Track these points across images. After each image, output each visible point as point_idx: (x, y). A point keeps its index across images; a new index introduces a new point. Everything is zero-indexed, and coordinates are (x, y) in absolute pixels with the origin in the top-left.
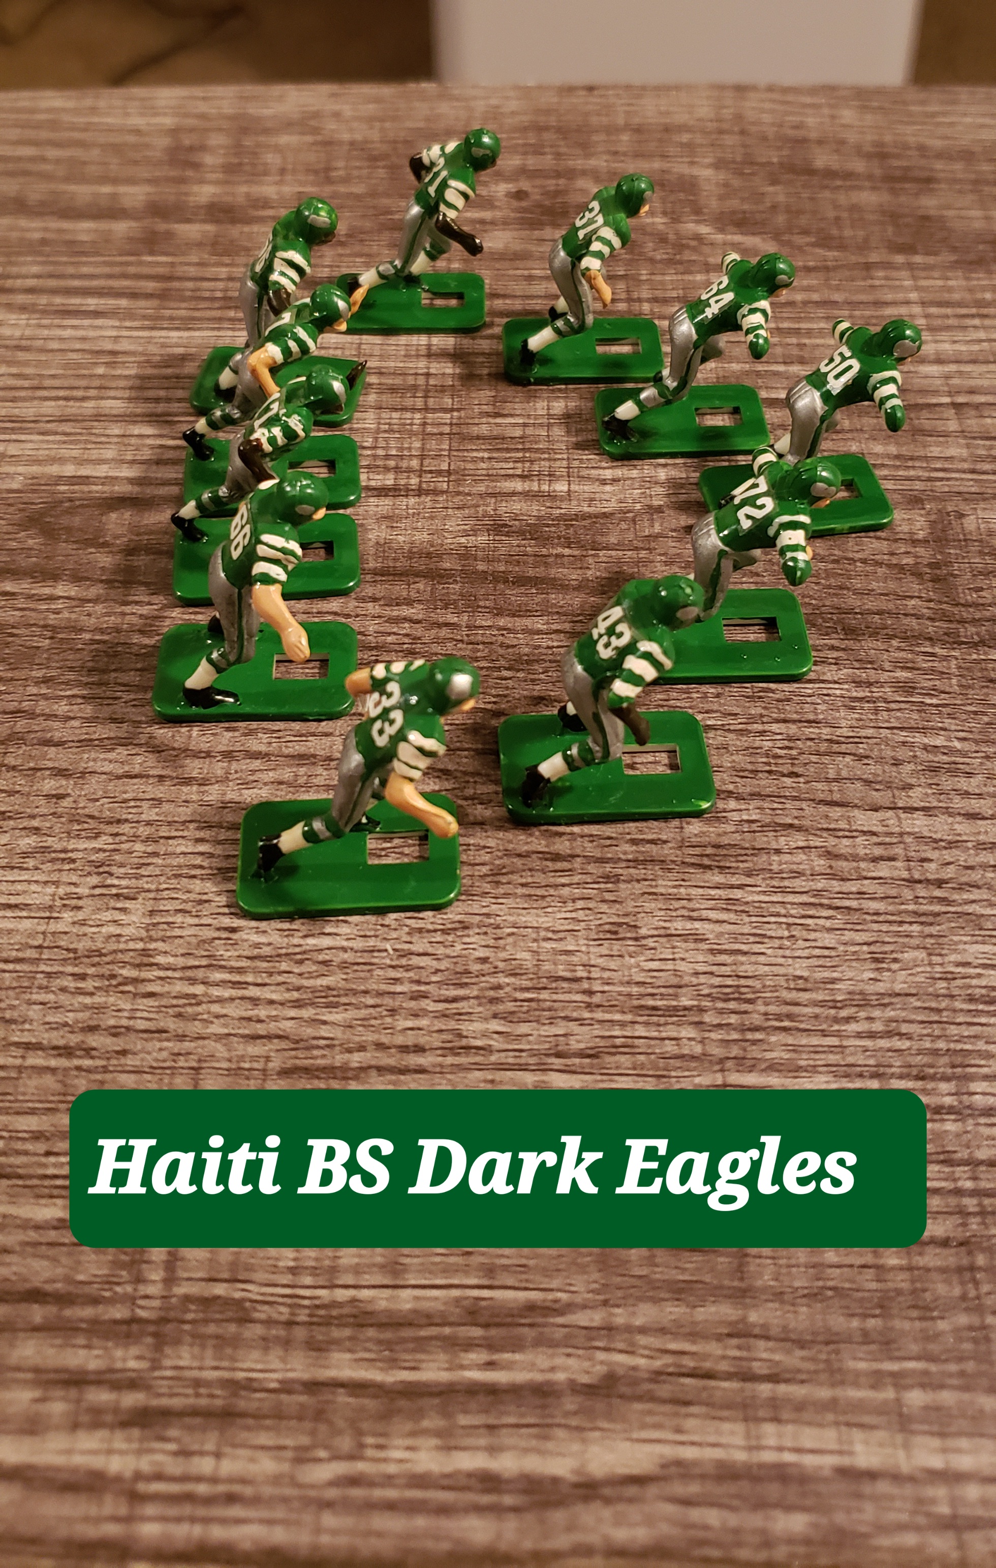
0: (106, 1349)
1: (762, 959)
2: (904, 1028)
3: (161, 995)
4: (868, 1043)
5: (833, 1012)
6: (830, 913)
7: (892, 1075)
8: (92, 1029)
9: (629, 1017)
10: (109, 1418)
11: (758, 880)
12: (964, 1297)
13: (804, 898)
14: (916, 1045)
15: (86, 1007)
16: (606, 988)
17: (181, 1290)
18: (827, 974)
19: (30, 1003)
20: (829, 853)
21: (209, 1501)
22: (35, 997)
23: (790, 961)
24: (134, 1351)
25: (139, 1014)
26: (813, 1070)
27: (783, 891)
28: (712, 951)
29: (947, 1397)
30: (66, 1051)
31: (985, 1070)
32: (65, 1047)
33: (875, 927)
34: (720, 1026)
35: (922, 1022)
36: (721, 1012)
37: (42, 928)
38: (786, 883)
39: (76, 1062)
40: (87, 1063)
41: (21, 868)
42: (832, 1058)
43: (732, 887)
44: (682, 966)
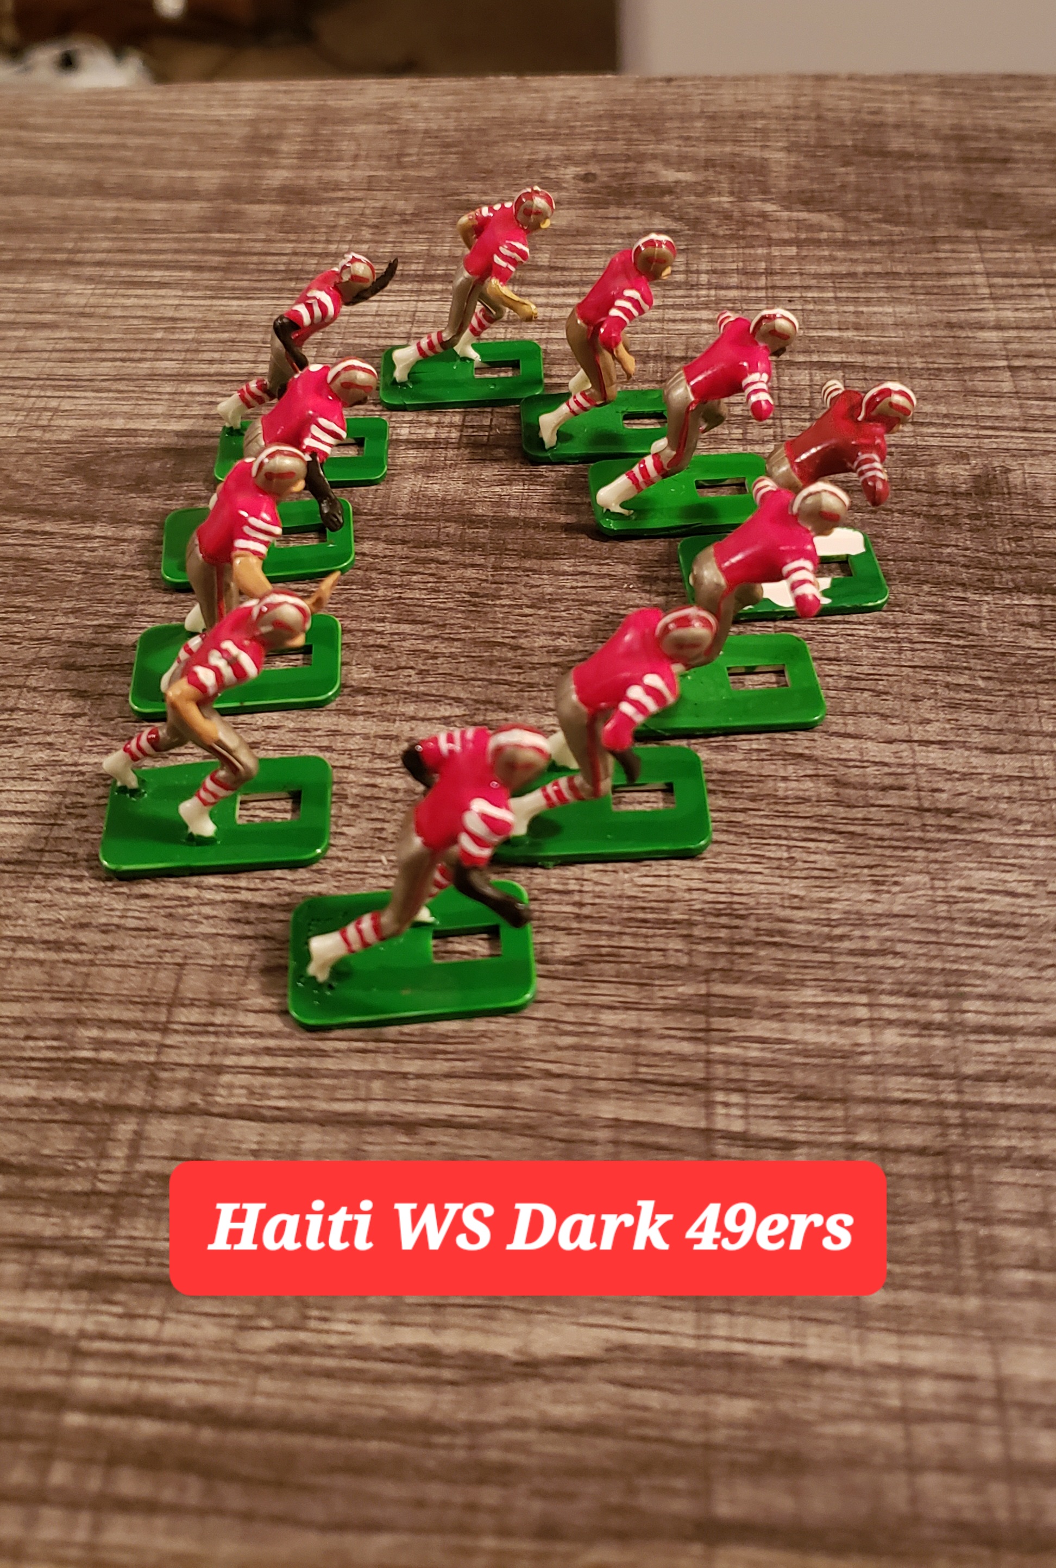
0: (63, 1217)
1: (758, 878)
2: (899, 947)
3: (155, 897)
4: (860, 960)
5: (826, 930)
6: (833, 837)
7: (882, 992)
8: (83, 926)
9: (617, 929)
10: (59, 1281)
11: (762, 805)
12: (936, 1203)
13: (807, 823)
14: (910, 964)
15: (80, 906)
16: (597, 901)
17: (142, 1167)
18: (824, 894)
19: (26, 901)
20: (837, 781)
21: (149, 1360)
22: (32, 896)
23: (787, 881)
24: (91, 1220)
25: (130, 914)
26: (802, 983)
27: (787, 815)
28: (708, 870)
29: (908, 1297)
30: (56, 946)
31: (980, 990)
32: (56, 942)
33: (878, 851)
34: (709, 939)
35: (919, 942)
36: (712, 926)
37: (45, 834)
38: (790, 808)
39: (65, 956)
40: (75, 956)
41: (31, 779)
42: (822, 973)
43: (735, 810)
44: (676, 882)
